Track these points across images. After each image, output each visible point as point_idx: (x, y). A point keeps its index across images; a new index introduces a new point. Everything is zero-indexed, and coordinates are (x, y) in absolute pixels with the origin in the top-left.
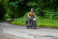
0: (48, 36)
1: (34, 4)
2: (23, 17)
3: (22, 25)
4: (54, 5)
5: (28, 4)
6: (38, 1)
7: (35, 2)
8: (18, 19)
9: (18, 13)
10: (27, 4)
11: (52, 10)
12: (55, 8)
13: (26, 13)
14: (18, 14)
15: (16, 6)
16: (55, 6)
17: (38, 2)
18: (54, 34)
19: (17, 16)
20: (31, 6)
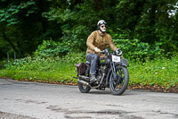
0: (109, 113)
1: (66, 15)
2: (31, 54)
3: (29, 81)
4: (126, 18)
5: (49, 13)
6: (78, 6)
7: (71, 8)
8: (18, 61)
9: (18, 43)
10: (44, 14)
11: (120, 32)
12: (131, 26)
13: (41, 43)
14: (19, 46)
15: (12, 22)
16: (129, 20)
17: (79, 10)
18: (125, 105)
19: (16, 51)
20: (56, 20)
